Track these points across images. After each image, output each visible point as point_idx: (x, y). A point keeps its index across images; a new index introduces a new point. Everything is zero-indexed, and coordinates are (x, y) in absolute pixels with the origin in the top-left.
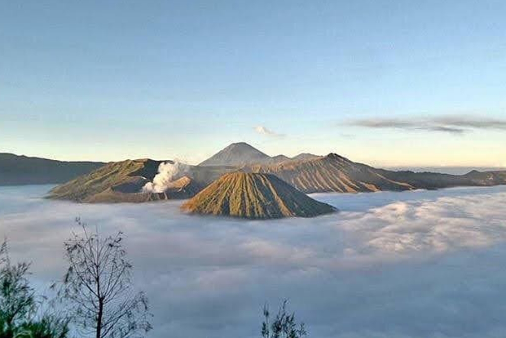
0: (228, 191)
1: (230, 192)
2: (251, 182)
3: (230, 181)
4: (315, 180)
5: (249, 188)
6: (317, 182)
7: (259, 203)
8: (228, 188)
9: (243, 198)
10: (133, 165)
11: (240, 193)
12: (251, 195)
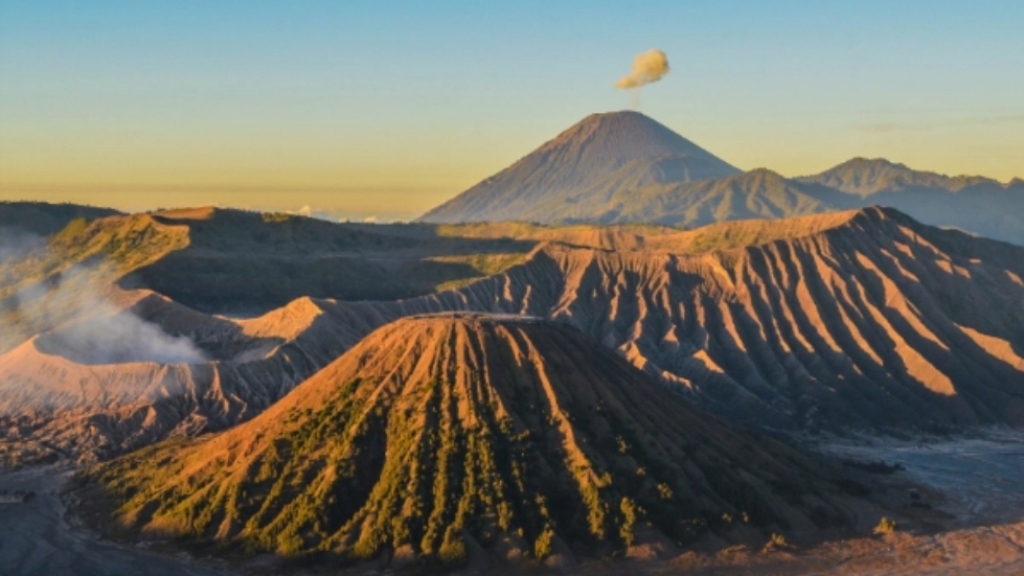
0: (386, 389)
1: (393, 389)
2: (473, 357)
3: (401, 351)
4: (789, 315)
5: (460, 378)
6: (795, 329)
7: (487, 436)
8: (388, 378)
9: (433, 418)
10: (154, 233)
11: (428, 396)
12: (464, 407)
